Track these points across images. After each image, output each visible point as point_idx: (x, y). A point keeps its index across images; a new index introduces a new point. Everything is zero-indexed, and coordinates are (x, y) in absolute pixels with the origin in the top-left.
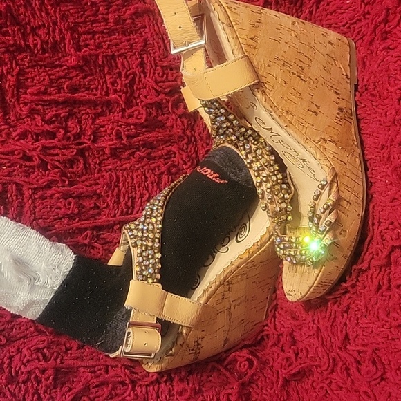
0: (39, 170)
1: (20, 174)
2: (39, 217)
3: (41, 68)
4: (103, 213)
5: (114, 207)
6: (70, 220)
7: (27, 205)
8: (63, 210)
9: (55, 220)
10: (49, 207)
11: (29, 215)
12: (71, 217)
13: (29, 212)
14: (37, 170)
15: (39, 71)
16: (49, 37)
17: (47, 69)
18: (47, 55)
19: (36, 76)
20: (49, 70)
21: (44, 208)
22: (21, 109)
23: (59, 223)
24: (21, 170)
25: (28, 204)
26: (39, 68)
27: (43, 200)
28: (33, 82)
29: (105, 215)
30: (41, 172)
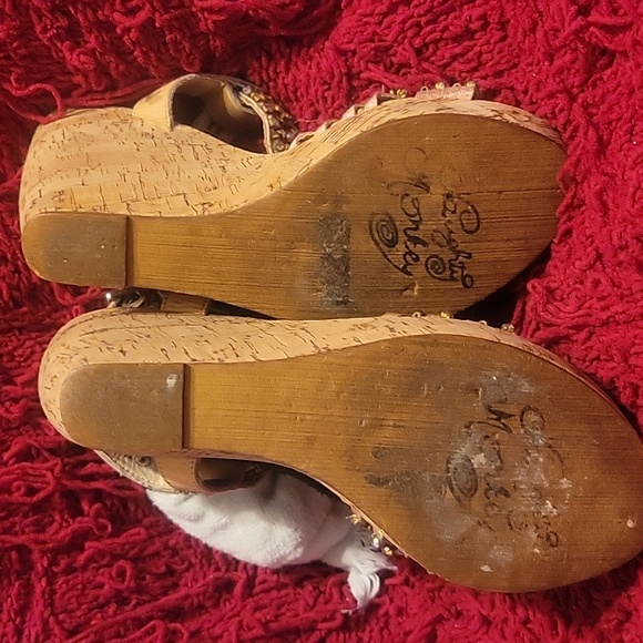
0: (62, 518)
1: (27, 530)
2: (60, 610)
3: (21, 334)
4: (182, 582)
5: (202, 566)
6: (119, 607)
7: (38, 590)
8: (107, 587)
9: (90, 610)
10: (80, 587)
11: (41, 608)
12: (121, 599)
13: (41, 602)
14: (57, 517)
15: (19, 340)
16: (20, 278)
17: (34, 335)
18: (24, 309)
19: (15, 349)
20: (37, 337)
21: (70, 590)
22: (7, 411)
23: (99, 615)
24: (27, 521)
25: (40, 586)
26: (17, 332)
27: (68, 574)
28: (12, 360)
29: (186, 585)
30: (66, 521)
